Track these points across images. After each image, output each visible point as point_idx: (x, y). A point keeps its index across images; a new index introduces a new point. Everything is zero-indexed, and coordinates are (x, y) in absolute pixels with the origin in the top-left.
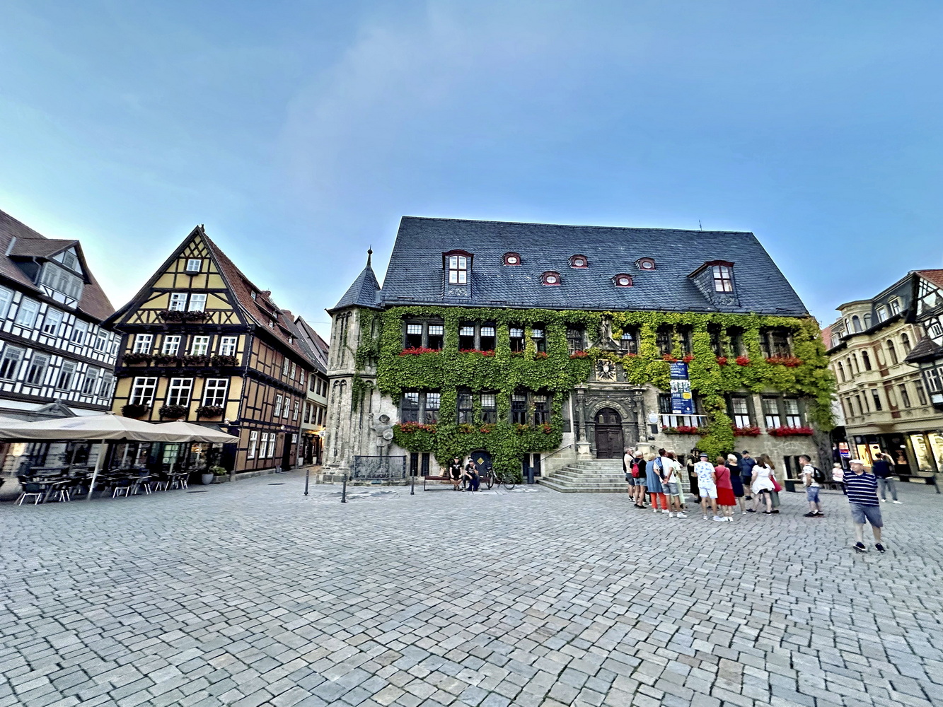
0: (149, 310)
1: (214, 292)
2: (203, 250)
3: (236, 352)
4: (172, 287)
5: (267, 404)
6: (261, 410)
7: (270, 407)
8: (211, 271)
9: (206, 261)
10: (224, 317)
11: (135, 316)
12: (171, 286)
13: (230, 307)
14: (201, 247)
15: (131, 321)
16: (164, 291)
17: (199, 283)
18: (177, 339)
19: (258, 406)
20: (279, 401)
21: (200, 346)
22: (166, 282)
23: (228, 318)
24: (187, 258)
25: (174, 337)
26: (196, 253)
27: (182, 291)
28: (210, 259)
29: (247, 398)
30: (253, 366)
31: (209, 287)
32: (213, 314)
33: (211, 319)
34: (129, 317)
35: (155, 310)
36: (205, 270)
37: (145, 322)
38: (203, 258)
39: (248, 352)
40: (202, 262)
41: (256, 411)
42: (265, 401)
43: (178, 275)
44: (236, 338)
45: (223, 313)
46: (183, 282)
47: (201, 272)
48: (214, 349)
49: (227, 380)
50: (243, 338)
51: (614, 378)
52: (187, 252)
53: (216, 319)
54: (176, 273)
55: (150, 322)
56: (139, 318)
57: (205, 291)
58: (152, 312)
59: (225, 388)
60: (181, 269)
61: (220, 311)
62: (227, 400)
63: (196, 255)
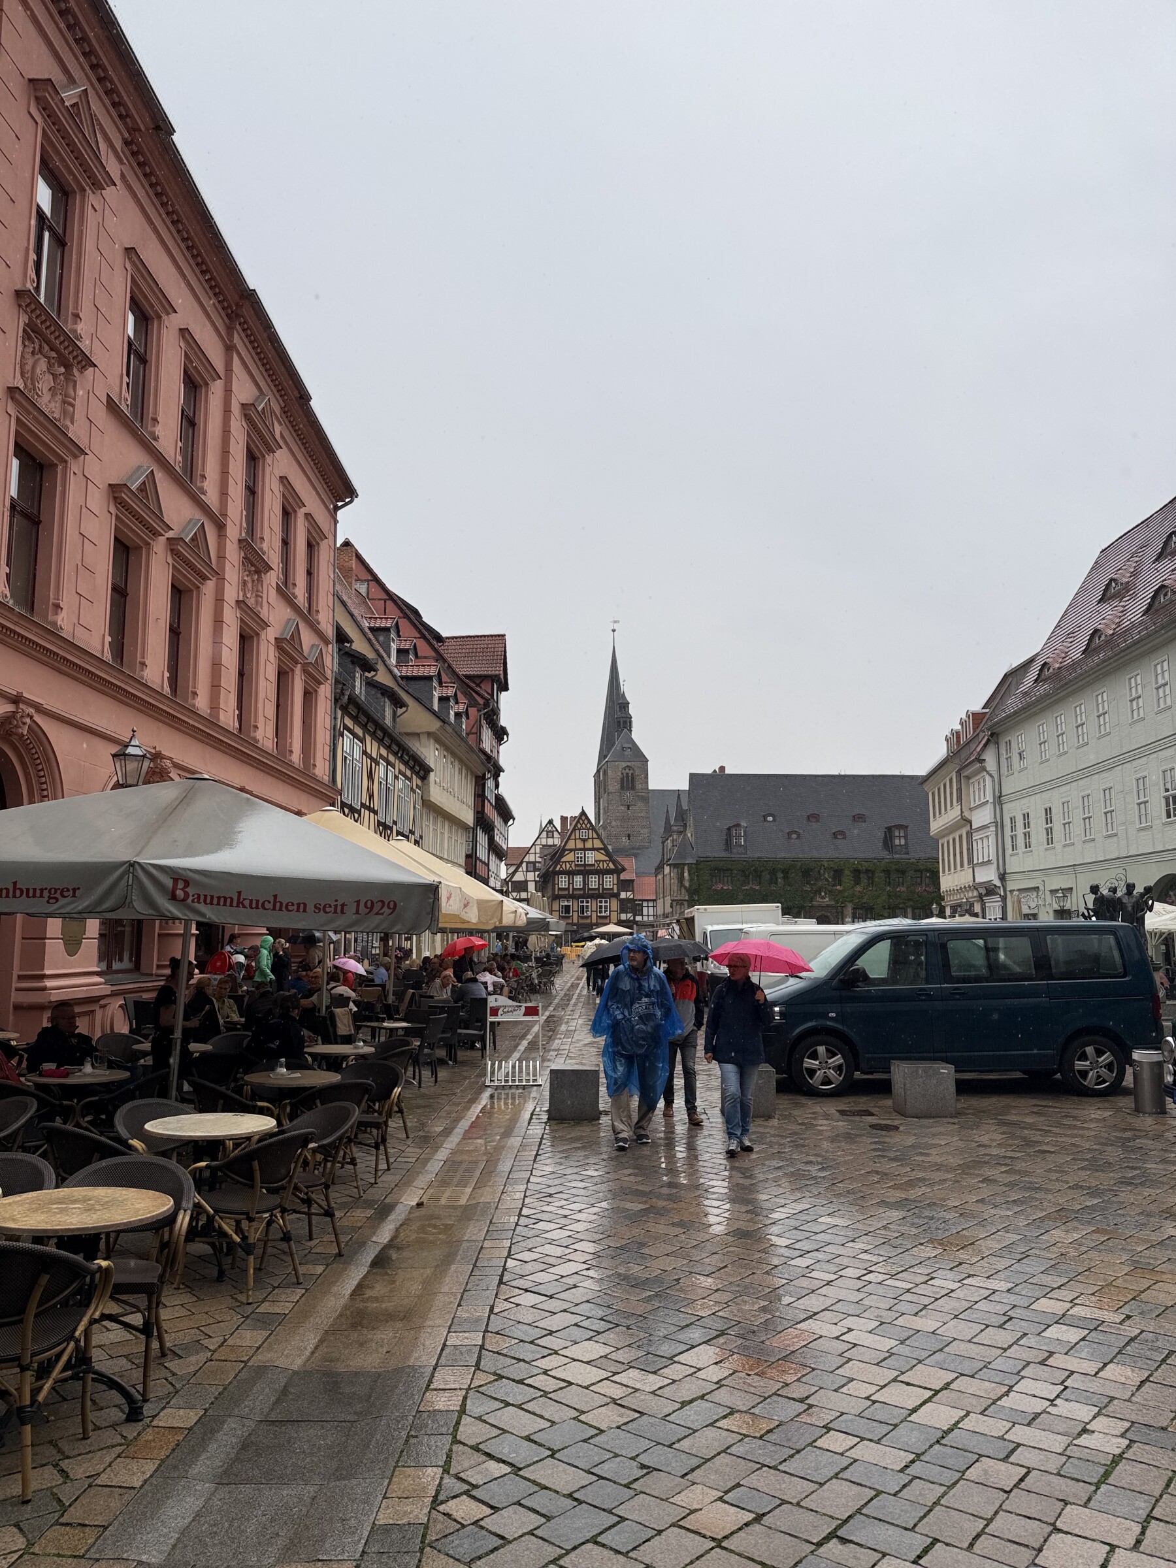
0: (566, 862)
1: (598, 850)
2: (587, 824)
3: (613, 884)
8: (594, 837)
9: (591, 831)
10: (605, 865)
11: (559, 866)
12: (573, 847)
13: (607, 858)
14: (586, 822)
15: (557, 869)
16: (571, 850)
18: (581, 879)
21: (593, 882)
22: (571, 845)
23: (608, 865)
24: (580, 829)
25: (579, 876)
26: (583, 826)
27: (581, 850)
28: (592, 829)
32: (600, 863)
33: (598, 866)
34: (556, 867)
35: (568, 862)
37: (564, 869)
38: (588, 829)
39: (618, 884)
40: (588, 832)
43: (577, 840)
44: (611, 876)
45: (604, 863)
46: (580, 845)
48: (601, 883)
49: (608, 900)
50: (616, 875)
51: (827, 899)
52: (579, 826)
53: (601, 865)
54: (575, 839)
55: (567, 869)
56: (561, 867)
57: (593, 849)
59: (608, 905)
60: (577, 837)
61: (602, 861)
62: (611, 912)
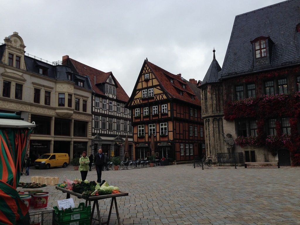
0: (137, 99)
2: (149, 69)
3: (168, 111)
4: (141, 88)
5: (185, 131)
6: (183, 134)
7: (187, 132)
8: (153, 78)
9: (151, 74)
11: (133, 102)
13: (162, 92)
14: (148, 68)
15: (132, 104)
16: (140, 90)
17: (150, 84)
18: (147, 109)
19: (181, 132)
20: (191, 129)
21: (155, 110)
23: (162, 96)
24: (144, 74)
25: (146, 108)
26: (147, 71)
27: (145, 88)
28: (152, 72)
29: (176, 129)
30: (175, 116)
31: (154, 85)
32: (157, 96)
33: (156, 98)
35: (138, 98)
36: (151, 78)
37: (136, 104)
38: (149, 73)
39: (172, 111)
40: (149, 75)
41: (181, 135)
42: (184, 130)
43: (143, 82)
44: (167, 105)
45: (160, 95)
46: (145, 85)
47: (150, 79)
48: (160, 111)
49: (167, 123)
50: (169, 104)
52: (144, 72)
53: (158, 98)
54: (142, 82)
55: (138, 103)
56: (135, 103)
57: (153, 87)
58: (138, 99)
59: (167, 126)
60: (143, 80)
61: (159, 94)
62: (168, 132)
63: (147, 72)
